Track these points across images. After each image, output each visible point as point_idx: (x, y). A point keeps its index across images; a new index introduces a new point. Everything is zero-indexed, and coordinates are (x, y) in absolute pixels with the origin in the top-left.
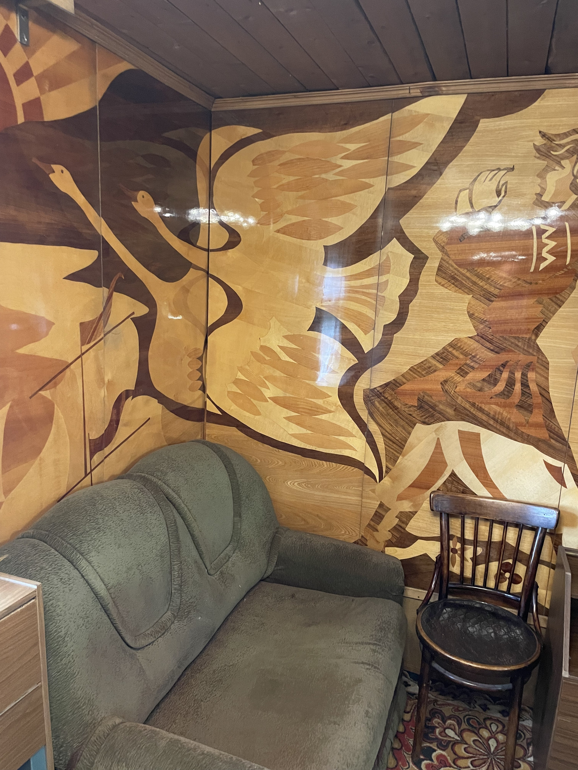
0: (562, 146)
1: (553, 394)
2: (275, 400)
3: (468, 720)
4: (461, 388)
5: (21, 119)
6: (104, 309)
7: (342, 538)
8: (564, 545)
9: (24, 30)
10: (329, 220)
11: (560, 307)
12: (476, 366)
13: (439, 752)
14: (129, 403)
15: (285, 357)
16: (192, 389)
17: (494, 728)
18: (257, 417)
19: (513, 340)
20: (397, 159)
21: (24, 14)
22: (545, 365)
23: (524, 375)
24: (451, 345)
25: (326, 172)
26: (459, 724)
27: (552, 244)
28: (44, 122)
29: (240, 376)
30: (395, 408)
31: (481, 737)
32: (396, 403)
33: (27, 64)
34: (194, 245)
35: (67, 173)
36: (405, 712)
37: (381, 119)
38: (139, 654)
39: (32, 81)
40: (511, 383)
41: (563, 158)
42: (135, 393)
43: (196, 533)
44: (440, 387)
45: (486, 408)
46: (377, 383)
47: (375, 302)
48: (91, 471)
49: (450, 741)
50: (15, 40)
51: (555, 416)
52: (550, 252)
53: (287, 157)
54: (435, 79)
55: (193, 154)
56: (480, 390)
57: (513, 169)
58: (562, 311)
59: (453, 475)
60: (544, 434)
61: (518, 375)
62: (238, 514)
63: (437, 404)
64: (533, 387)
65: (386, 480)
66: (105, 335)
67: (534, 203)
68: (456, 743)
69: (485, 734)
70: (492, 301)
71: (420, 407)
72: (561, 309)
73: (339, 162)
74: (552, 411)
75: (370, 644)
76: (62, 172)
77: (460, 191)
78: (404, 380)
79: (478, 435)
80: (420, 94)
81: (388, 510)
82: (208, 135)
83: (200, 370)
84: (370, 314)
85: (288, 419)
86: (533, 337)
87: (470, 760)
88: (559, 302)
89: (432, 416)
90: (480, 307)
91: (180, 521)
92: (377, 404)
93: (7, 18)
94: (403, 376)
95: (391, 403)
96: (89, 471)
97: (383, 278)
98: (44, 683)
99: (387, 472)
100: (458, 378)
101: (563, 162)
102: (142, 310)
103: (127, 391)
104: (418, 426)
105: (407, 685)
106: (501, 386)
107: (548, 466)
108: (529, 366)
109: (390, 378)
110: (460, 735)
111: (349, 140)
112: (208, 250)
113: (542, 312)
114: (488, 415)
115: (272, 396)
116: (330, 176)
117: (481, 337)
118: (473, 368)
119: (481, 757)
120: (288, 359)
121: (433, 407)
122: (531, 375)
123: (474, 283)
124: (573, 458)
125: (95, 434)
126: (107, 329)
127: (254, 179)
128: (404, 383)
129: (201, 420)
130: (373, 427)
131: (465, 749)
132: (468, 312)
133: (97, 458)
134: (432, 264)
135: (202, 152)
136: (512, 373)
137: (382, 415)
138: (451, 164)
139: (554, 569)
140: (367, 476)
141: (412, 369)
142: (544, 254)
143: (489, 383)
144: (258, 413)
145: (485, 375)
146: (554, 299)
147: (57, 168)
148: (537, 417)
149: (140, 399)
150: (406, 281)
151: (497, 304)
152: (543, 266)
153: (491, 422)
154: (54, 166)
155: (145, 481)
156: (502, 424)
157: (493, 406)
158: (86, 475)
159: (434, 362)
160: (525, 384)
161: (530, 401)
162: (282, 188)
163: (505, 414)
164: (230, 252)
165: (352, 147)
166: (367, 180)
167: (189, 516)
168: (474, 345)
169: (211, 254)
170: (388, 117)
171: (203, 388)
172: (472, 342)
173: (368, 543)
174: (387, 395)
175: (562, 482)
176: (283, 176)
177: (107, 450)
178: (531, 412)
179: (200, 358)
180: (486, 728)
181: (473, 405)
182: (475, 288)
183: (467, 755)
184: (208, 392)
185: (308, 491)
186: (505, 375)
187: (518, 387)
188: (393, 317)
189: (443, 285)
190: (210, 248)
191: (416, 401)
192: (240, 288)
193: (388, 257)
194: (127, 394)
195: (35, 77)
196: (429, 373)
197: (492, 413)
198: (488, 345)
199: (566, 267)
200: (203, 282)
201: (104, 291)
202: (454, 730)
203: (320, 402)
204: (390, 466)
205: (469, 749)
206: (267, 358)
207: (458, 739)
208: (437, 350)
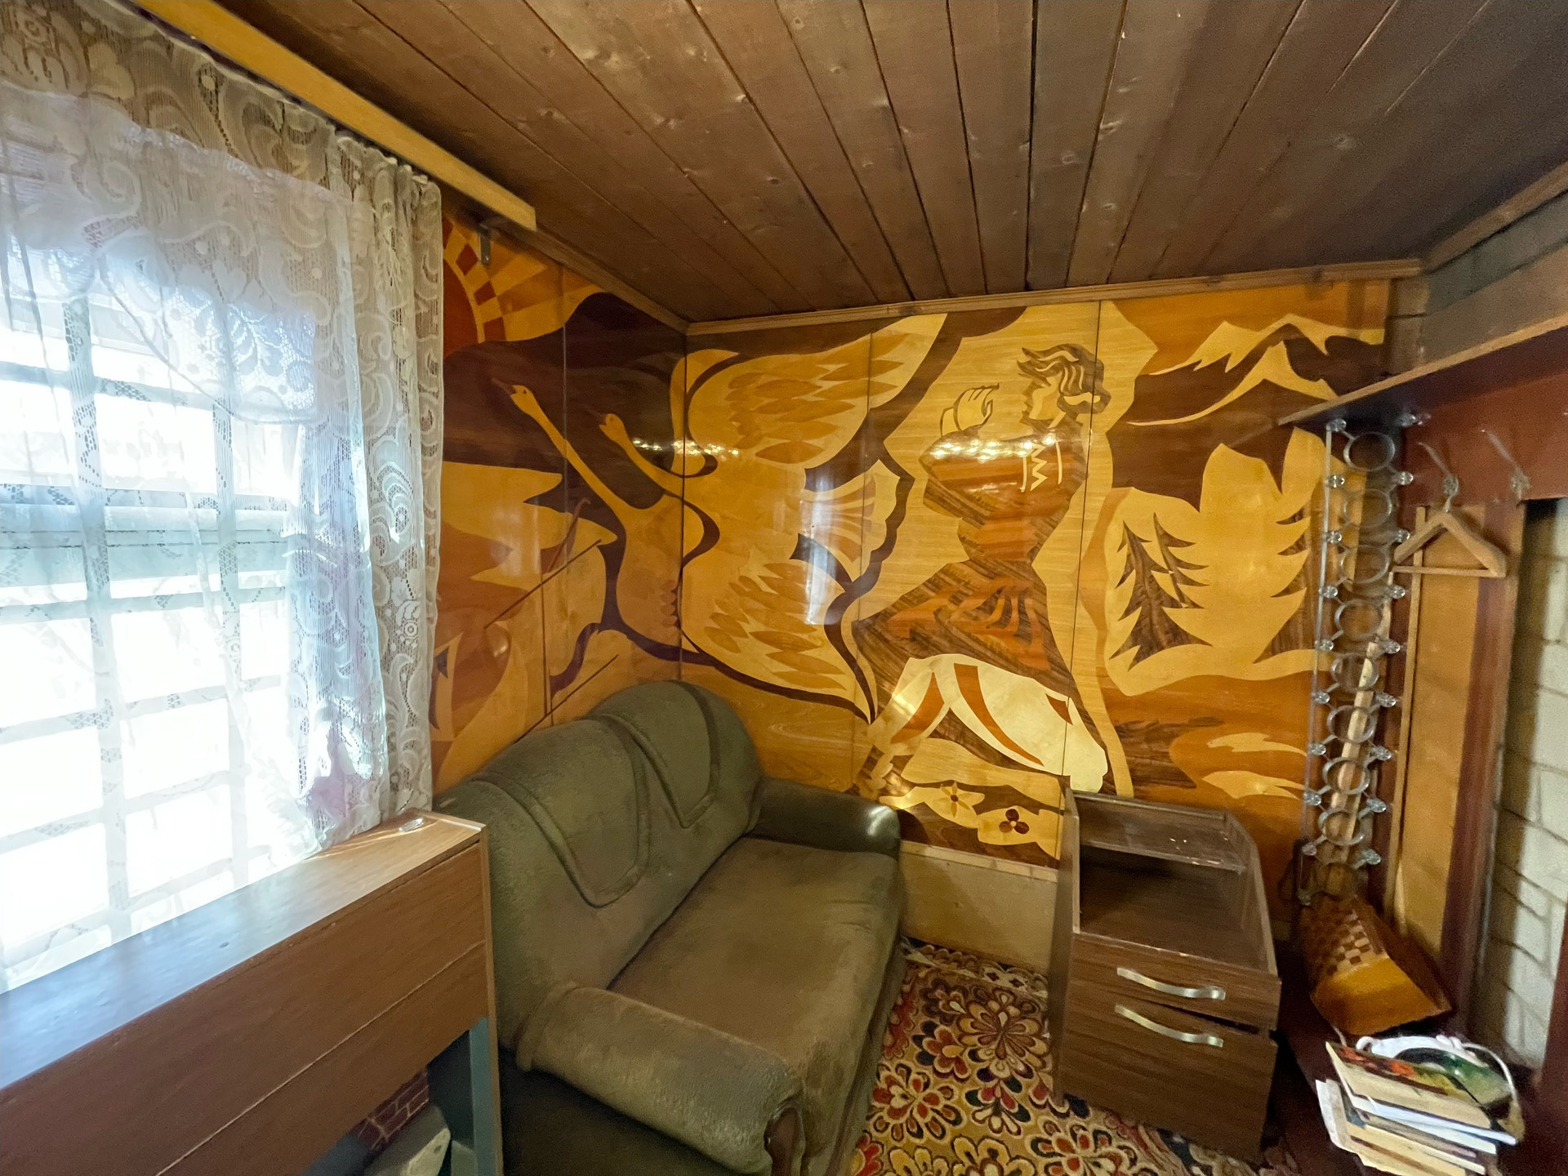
0: (1047, 363)
1: (1054, 622)
2: (758, 636)
3: (975, 992)
4: (955, 617)
5: (481, 339)
6: (568, 535)
7: (831, 787)
8: (1072, 787)
9: (486, 249)
10: (810, 442)
11: (1054, 528)
12: (971, 593)
13: (942, 1027)
14: (594, 638)
15: (765, 588)
16: (665, 625)
17: (1004, 999)
18: (737, 655)
19: (1008, 565)
20: (879, 379)
21: (485, 233)
22: (1042, 590)
23: (1021, 602)
24: (942, 571)
25: (805, 393)
26: (965, 996)
27: (1042, 463)
28: (504, 344)
29: (718, 610)
30: (886, 641)
31: (990, 1010)
32: (888, 636)
33: (489, 284)
34: (668, 470)
35: (530, 395)
36: (904, 982)
37: (861, 340)
38: (601, 913)
39: (494, 301)
40: (1007, 611)
41: (1048, 374)
42: (602, 626)
43: (667, 779)
44: (933, 616)
45: (981, 638)
46: (866, 614)
47: (860, 527)
48: (552, 710)
49: (954, 1016)
50: (476, 260)
51: (1055, 646)
52: (1039, 471)
53: (764, 380)
54: (914, 299)
55: (666, 378)
56: (976, 619)
57: (998, 387)
58: (1057, 533)
59: (950, 713)
60: (1044, 665)
61: (1014, 602)
62: (715, 761)
63: (931, 635)
64: (1031, 615)
65: (879, 721)
66: (568, 563)
67: (1021, 421)
68: (961, 1016)
69: (994, 1006)
70: (983, 524)
71: (913, 639)
72: (1056, 531)
73: (819, 383)
74: (1053, 640)
75: (860, 902)
76: (525, 392)
77: (945, 411)
78: (895, 611)
79: (975, 668)
80: (898, 315)
81: (881, 754)
82: (683, 360)
83: (675, 603)
84: (856, 539)
85: (772, 656)
86: (1029, 561)
87: (977, 1037)
88: (1053, 523)
89: (926, 648)
90: (971, 530)
91: (648, 765)
92: (866, 636)
93: (468, 237)
94: (893, 606)
95: (883, 636)
96: (549, 710)
97: (868, 502)
98: (488, 942)
99: (879, 713)
100: (952, 607)
101: (1049, 379)
102: (610, 537)
103: (593, 624)
104: (911, 660)
105: (906, 952)
106: (997, 615)
107: (1051, 700)
108: (1025, 593)
109: (879, 609)
110: (967, 1008)
111: (828, 361)
112: (683, 477)
113: (1037, 535)
114: (985, 645)
115: (754, 631)
116: (810, 397)
117: (973, 562)
118: (967, 595)
119: (991, 1033)
120: (769, 590)
121: (927, 639)
122: (1028, 602)
123: (964, 505)
124: (1077, 691)
125: (556, 671)
126: (572, 556)
127: (729, 403)
128: (895, 614)
129: (676, 658)
130: (863, 662)
131: (972, 1023)
132: (959, 536)
133: (559, 696)
134: (920, 486)
135: (676, 375)
136: (1008, 600)
137: (872, 648)
138: (934, 383)
139: (1062, 814)
140: (857, 718)
141: (902, 598)
142: (1035, 474)
143: (984, 610)
144: (737, 650)
145: (980, 602)
146: (1048, 520)
147: (520, 388)
148: (1037, 647)
149: (607, 633)
150: (893, 504)
151: (989, 526)
152: (1034, 486)
153: (989, 654)
154: (515, 387)
155: (612, 723)
156: (1000, 655)
157: (991, 637)
158: (546, 715)
159: (926, 590)
160: (1022, 612)
161: (1028, 629)
162: (762, 410)
163: (1003, 644)
164: (706, 477)
165: (832, 368)
166: (849, 401)
167: (658, 761)
168: (967, 570)
169: (686, 480)
170: (867, 337)
171: (678, 624)
172: (964, 567)
173: (861, 792)
174: (876, 627)
175: (1067, 718)
176: (763, 398)
177: (570, 688)
178: (1030, 642)
179: (675, 592)
180: (996, 1000)
181: (969, 635)
182: (965, 510)
183: (976, 1031)
184: (684, 628)
185: (793, 736)
186: (1001, 602)
187: (1015, 615)
188: (880, 542)
189: (931, 508)
190: (686, 474)
191: (908, 633)
192: (717, 515)
193: (872, 481)
194: (592, 627)
195: (498, 299)
196: (920, 602)
197: (989, 644)
198: (982, 570)
199: (1058, 486)
200: (678, 509)
201: (568, 517)
202: (959, 1002)
203: (805, 636)
204: (883, 706)
205: (976, 1025)
206: (747, 590)
207: (964, 1012)
208: (928, 578)
